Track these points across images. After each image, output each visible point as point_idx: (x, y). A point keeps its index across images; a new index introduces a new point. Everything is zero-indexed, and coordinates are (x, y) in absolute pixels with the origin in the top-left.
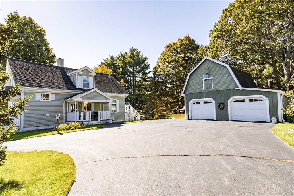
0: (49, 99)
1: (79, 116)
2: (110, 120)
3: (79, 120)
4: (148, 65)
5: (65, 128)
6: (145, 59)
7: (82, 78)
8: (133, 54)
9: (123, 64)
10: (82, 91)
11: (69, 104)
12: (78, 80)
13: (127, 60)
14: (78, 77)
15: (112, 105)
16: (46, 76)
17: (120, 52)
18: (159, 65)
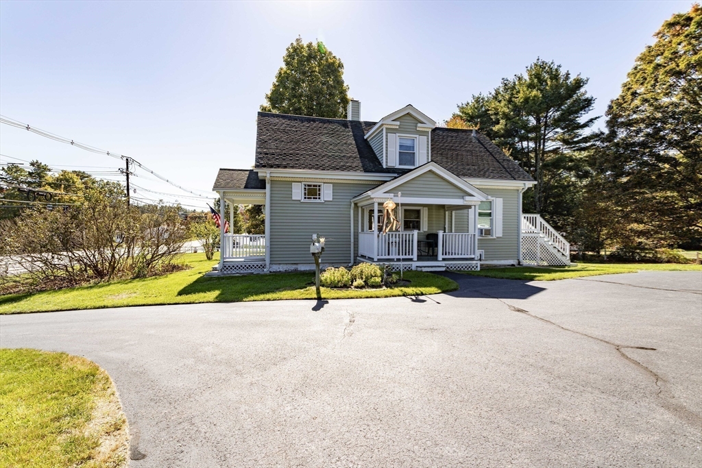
0: (319, 198)
1: (389, 243)
2: (472, 259)
3: (389, 255)
4: (586, 100)
5: (339, 282)
6: (579, 84)
7: (398, 138)
8: (538, 76)
9: (508, 108)
10: (396, 175)
11: (363, 210)
12: (387, 144)
13: (521, 95)
14: (387, 139)
15: (480, 214)
16: (320, 142)
17: (503, 79)
18: (631, 91)
